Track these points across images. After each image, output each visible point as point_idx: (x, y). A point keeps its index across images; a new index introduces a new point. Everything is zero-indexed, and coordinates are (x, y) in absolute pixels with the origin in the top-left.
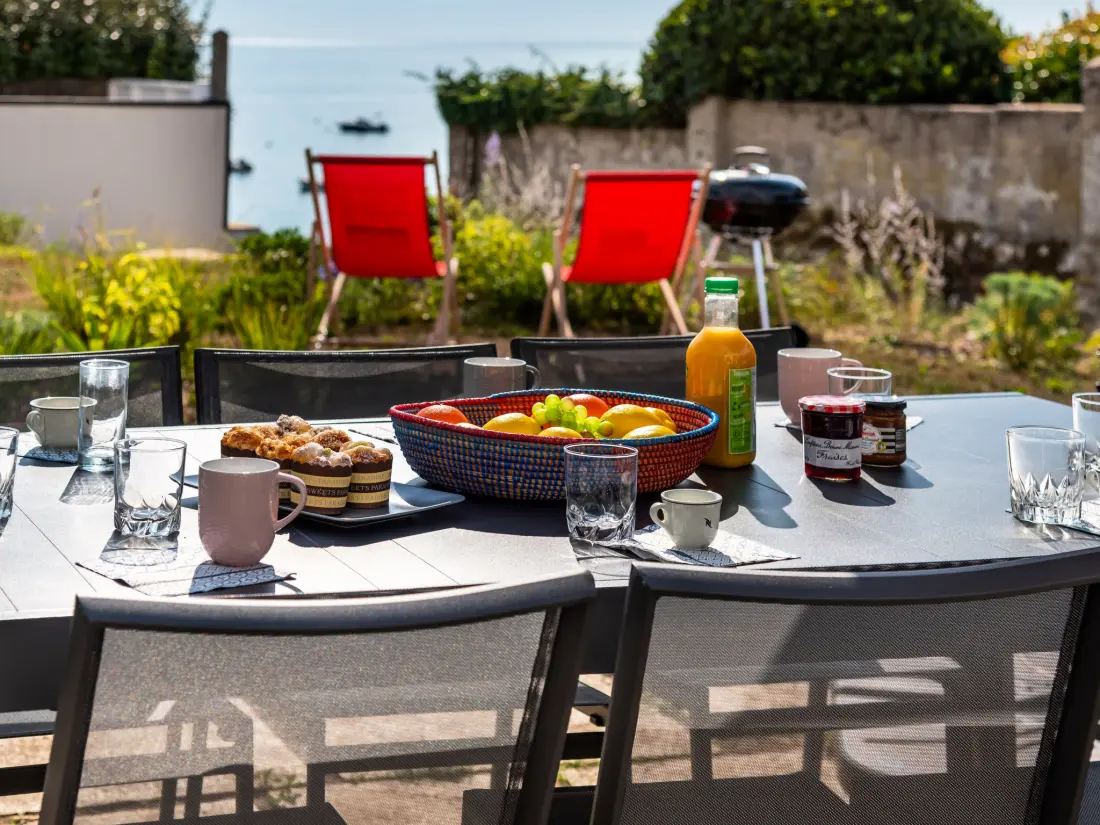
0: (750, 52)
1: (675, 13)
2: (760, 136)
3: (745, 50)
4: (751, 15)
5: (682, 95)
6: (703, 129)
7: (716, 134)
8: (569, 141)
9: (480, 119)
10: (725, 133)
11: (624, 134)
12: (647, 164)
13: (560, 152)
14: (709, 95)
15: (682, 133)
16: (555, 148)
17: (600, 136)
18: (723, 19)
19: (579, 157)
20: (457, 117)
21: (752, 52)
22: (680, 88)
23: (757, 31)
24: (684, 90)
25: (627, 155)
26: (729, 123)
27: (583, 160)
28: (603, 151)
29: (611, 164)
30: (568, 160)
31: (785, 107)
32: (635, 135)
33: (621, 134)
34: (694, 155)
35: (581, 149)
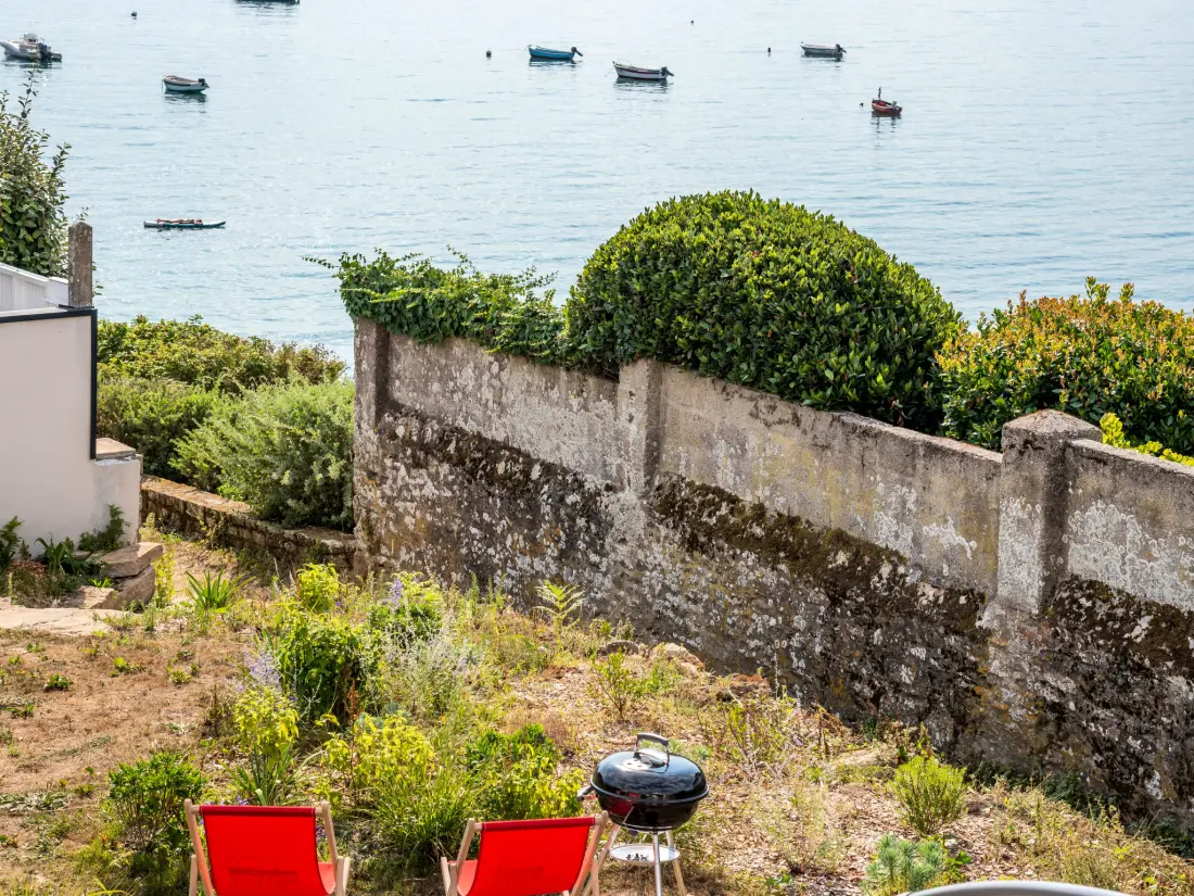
0: (684, 322)
2: (694, 411)
3: (680, 318)
4: (686, 280)
5: (613, 350)
6: (634, 392)
7: (648, 400)
8: (491, 363)
9: (393, 319)
10: (658, 398)
11: (552, 370)
12: (575, 410)
13: (481, 374)
14: (640, 358)
15: (614, 386)
16: (475, 368)
17: (525, 367)
18: (657, 276)
19: (503, 384)
20: (364, 312)
21: (686, 322)
22: (610, 341)
23: (691, 298)
24: (614, 344)
25: (554, 394)
26: (663, 388)
27: (507, 389)
28: (529, 385)
29: (537, 401)
30: (490, 385)
31: (720, 384)
32: (563, 375)
33: (548, 369)
34: (624, 417)
35: (504, 375)
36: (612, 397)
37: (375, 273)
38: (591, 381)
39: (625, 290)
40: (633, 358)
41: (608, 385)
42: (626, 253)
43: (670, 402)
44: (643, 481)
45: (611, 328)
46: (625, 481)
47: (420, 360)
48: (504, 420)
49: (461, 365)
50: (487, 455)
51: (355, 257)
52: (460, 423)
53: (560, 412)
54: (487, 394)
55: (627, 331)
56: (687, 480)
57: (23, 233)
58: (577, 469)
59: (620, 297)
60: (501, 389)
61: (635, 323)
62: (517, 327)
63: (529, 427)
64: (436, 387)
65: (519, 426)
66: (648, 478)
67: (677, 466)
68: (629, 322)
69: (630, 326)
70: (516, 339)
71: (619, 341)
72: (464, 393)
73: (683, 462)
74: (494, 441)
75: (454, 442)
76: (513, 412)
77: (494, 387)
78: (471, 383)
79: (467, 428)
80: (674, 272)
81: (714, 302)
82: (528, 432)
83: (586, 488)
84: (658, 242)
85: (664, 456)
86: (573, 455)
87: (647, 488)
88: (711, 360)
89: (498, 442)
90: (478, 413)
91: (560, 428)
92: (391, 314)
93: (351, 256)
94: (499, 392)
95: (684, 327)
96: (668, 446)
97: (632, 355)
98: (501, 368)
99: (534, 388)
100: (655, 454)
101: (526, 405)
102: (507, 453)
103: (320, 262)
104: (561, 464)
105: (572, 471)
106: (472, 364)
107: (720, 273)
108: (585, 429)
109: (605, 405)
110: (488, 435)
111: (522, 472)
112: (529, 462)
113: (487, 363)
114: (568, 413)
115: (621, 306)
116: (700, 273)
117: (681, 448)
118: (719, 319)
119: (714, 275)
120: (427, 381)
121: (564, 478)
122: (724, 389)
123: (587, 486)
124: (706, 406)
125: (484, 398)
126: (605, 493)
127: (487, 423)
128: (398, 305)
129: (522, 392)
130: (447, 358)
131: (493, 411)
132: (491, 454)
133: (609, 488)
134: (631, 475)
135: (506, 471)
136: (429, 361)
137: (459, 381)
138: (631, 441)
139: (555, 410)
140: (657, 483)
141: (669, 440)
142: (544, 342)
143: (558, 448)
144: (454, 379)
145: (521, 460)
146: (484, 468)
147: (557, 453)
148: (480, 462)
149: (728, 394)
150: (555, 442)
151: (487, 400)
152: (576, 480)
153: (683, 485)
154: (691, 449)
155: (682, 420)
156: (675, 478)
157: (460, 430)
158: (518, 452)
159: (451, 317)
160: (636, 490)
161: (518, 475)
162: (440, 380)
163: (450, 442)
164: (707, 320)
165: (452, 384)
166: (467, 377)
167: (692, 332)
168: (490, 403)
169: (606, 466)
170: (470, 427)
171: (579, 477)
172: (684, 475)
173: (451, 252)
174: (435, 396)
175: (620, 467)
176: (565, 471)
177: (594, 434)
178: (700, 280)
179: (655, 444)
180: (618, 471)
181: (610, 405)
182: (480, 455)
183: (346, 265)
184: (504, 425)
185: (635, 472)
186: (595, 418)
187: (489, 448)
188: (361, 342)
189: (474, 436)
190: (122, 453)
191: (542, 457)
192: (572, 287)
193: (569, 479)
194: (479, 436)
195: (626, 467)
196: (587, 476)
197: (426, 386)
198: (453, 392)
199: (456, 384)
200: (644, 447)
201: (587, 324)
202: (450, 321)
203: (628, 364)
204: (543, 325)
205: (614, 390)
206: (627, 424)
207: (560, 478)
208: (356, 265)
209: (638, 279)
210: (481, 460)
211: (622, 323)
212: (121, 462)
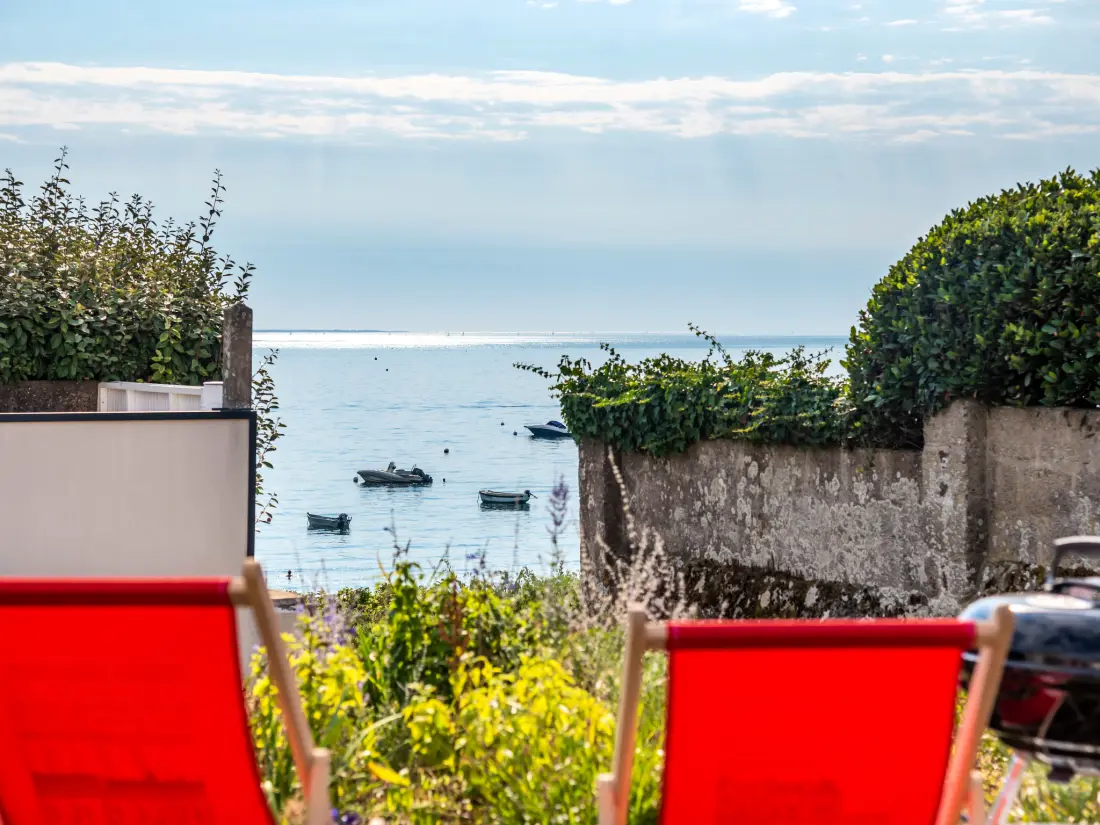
0: (1019, 331)
1: (899, 271)
2: (1037, 464)
3: (1012, 327)
4: (1017, 274)
5: (914, 397)
6: (945, 449)
7: (968, 458)
8: (748, 465)
9: (624, 432)
10: (983, 456)
11: (829, 455)
12: (862, 502)
13: (736, 482)
14: (953, 399)
15: (916, 456)
16: (728, 476)
17: (793, 460)
18: (975, 277)
19: (763, 488)
20: (589, 429)
21: (1021, 331)
22: (908, 387)
23: (1026, 298)
24: (913, 389)
25: (833, 487)
26: (988, 441)
27: (769, 494)
28: (799, 482)
29: (810, 501)
30: (748, 494)
31: (1076, 416)
32: (845, 457)
33: (824, 455)
34: (933, 489)
35: (765, 477)
36: (915, 472)
37: (601, 379)
38: (884, 457)
39: (929, 309)
40: (942, 404)
41: (907, 456)
42: (928, 260)
43: (1001, 459)
44: (964, 577)
45: (910, 366)
46: (940, 581)
47: (659, 483)
48: (767, 537)
49: (709, 477)
50: (746, 587)
51: (578, 363)
52: (711, 553)
53: (841, 509)
54: (744, 507)
55: (933, 365)
56: (1033, 567)
57: (195, 363)
58: (869, 584)
59: (920, 318)
60: (762, 496)
61: (945, 350)
62: (779, 401)
63: (801, 540)
64: (679, 513)
65: (788, 540)
66: (973, 570)
67: (1016, 550)
68: (935, 351)
69: (937, 357)
70: (780, 414)
71: (922, 382)
72: (714, 513)
73: (1025, 542)
74: (755, 568)
75: (704, 578)
76: (778, 523)
77: (752, 497)
78: (723, 497)
79: (719, 559)
80: (1000, 267)
81: (1063, 295)
82: (799, 546)
83: (882, 606)
84: (973, 236)
85: (995, 539)
86: (862, 565)
87: (972, 586)
88: (1062, 376)
89: (759, 568)
90: (733, 536)
91: (841, 531)
92: (621, 426)
93: (573, 359)
94: (758, 501)
95: (1017, 338)
96: (1002, 524)
97: (940, 398)
98: (762, 468)
99: (806, 484)
100: (981, 536)
101: (795, 510)
102: (773, 579)
103: (535, 370)
104: (846, 581)
105: (861, 587)
106: (723, 472)
107: (1070, 255)
108: (878, 526)
109: (905, 484)
110: (747, 562)
111: (792, 600)
112: (802, 585)
113: (742, 467)
114: (853, 508)
115: (923, 332)
116: (1038, 260)
117: (1020, 522)
118: (1073, 317)
119: (1060, 259)
120: (669, 506)
121: (850, 598)
122: (1084, 422)
123: (883, 603)
124: (1056, 452)
125: (740, 514)
126: (910, 608)
127: (745, 546)
128: (630, 413)
129: (790, 493)
130: (692, 472)
131: (752, 528)
132: (751, 584)
133: (914, 600)
134: (947, 570)
135: (772, 602)
136: (670, 483)
137: (708, 498)
138: (944, 519)
139: (834, 508)
140: (986, 578)
141: (1001, 514)
142: (817, 412)
143: (841, 559)
144: (700, 497)
145: (791, 584)
146: (743, 602)
147: (840, 566)
148: (738, 597)
149: (1090, 428)
150: (836, 551)
151: (744, 515)
152: (867, 598)
153: (1027, 574)
154: (1036, 520)
155: (1020, 481)
156: (1013, 567)
157: (710, 563)
158: (788, 575)
159: (695, 410)
160: (955, 592)
161: (788, 604)
162: (684, 502)
163: (697, 579)
164: (1053, 322)
165: (699, 504)
166: (717, 491)
167: (1031, 344)
168: (748, 517)
169: (909, 570)
170: (723, 556)
171: (872, 593)
172: (1027, 561)
173: (694, 332)
174: (678, 523)
175: (930, 565)
176: (851, 589)
177: (890, 530)
178: (1039, 269)
179: (980, 522)
180: (927, 571)
181: (912, 483)
182: (736, 588)
183: (565, 371)
184: (767, 544)
185: (952, 564)
186: (891, 506)
187: (749, 578)
188: (587, 472)
189: (728, 566)
190: (287, 600)
191: (819, 576)
192: (853, 329)
193: (858, 597)
194: (736, 566)
195: (939, 560)
196: (882, 589)
197: (667, 513)
198: (700, 514)
199: (703, 504)
200: (964, 526)
201: (875, 371)
202: (693, 416)
203: (935, 414)
204: (814, 394)
205: (918, 461)
206: (938, 499)
207: (845, 598)
208: (578, 372)
209: (946, 289)
210: (738, 594)
211: (924, 354)
212: (286, 611)
